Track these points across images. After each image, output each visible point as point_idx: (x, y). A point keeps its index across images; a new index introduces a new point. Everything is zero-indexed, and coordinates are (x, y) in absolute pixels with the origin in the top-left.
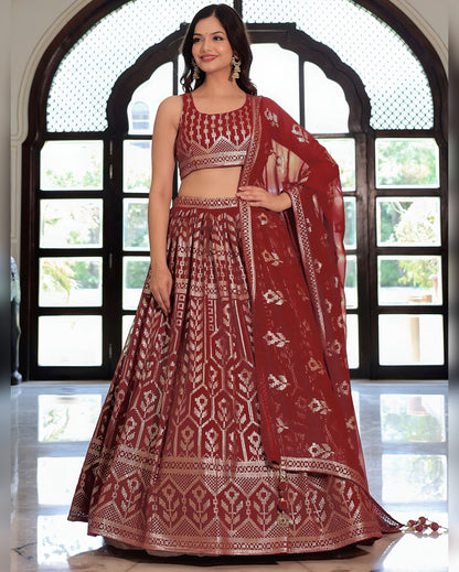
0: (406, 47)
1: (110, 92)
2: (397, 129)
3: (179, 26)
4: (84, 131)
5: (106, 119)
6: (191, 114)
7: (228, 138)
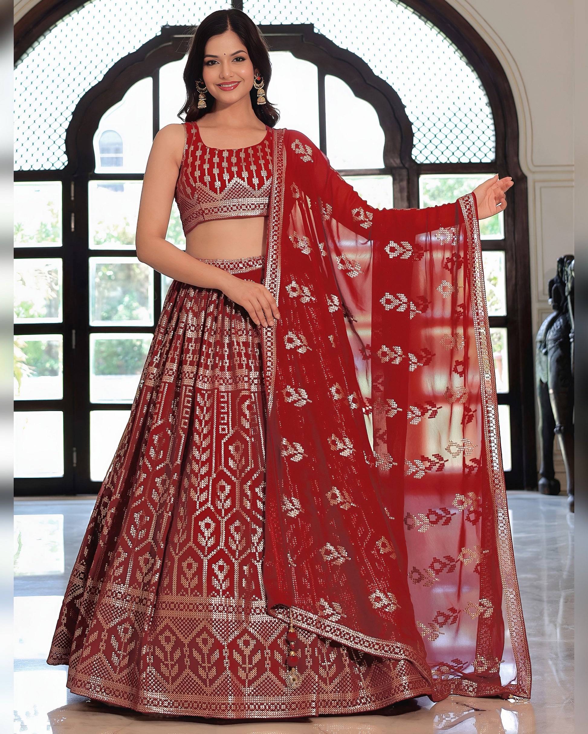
0: (458, 54)
1: (70, 118)
2: (448, 162)
3: (160, 29)
4: (36, 169)
5: (65, 153)
6: (196, 149)
7: (244, 181)
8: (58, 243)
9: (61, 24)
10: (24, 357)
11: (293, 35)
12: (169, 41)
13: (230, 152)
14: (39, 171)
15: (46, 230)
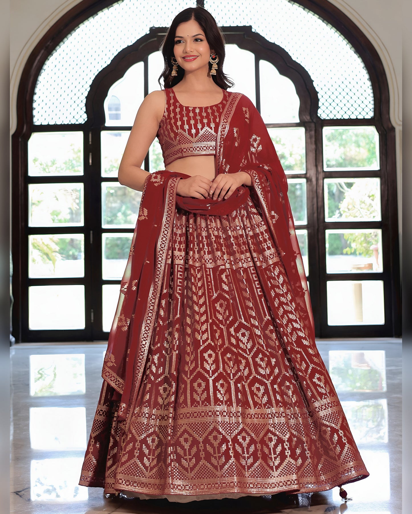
0: (349, 46)
1: (89, 89)
2: (342, 118)
3: (149, 29)
4: (66, 123)
5: (85, 112)
6: (175, 107)
7: (212, 130)
8: (81, 173)
9: (82, 26)
10: (57, 248)
11: (238, 33)
12: (155, 37)
13: (201, 109)
14: (68, 124)
15: (72, 164)
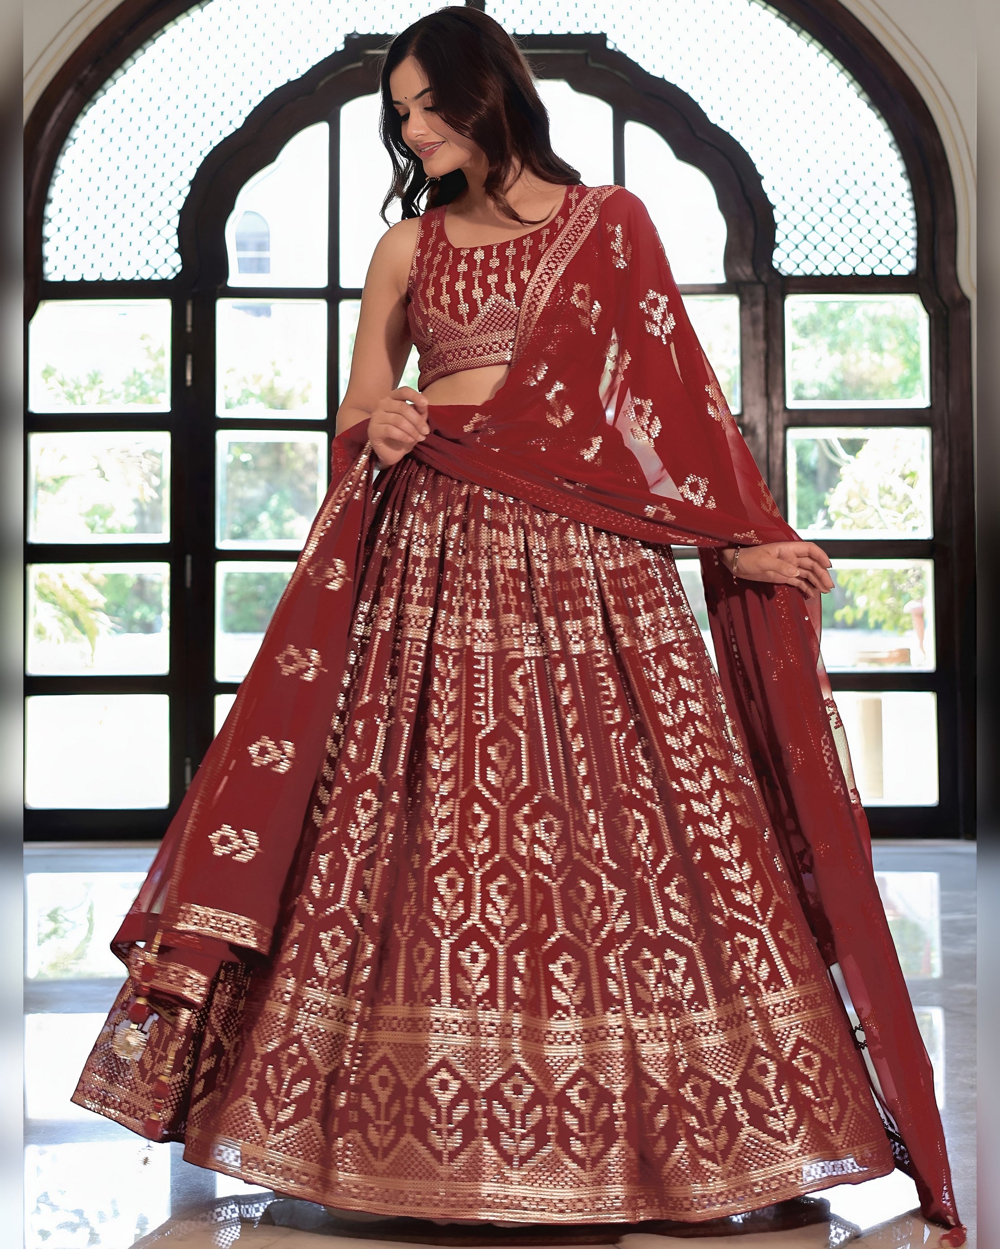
0: (854, 88)
1: (187, 191)
2: (835, 274)
3: (343, 40)
4: (128, 278)
5: (177, 250)
6: (435, 253)
7: (509, 300)
8: (164, 406)
9: (171, 30)
10: (102, 600)
11: (570, 52)
12: (358, 61)
14: (132, 281)
15: (142, 383)
